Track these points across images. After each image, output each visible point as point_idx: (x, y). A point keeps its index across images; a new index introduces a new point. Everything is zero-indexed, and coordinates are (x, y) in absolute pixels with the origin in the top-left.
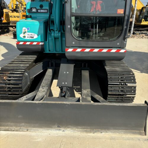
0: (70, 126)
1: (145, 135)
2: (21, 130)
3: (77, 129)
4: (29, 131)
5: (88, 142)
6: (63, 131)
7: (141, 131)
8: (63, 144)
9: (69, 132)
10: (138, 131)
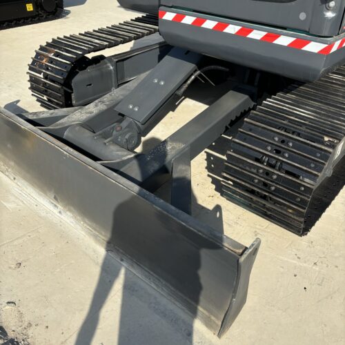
0: (72, 208)
1: (219, 335)
2: (7, 174)
3: (82, 223)
4: (16, 181)
5: (73, 262)
6: (60, 212)
7: (213, 318)
8: (29, 236)
9: (68, 221)
10: (205, 312)
